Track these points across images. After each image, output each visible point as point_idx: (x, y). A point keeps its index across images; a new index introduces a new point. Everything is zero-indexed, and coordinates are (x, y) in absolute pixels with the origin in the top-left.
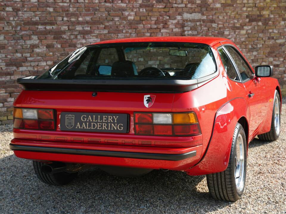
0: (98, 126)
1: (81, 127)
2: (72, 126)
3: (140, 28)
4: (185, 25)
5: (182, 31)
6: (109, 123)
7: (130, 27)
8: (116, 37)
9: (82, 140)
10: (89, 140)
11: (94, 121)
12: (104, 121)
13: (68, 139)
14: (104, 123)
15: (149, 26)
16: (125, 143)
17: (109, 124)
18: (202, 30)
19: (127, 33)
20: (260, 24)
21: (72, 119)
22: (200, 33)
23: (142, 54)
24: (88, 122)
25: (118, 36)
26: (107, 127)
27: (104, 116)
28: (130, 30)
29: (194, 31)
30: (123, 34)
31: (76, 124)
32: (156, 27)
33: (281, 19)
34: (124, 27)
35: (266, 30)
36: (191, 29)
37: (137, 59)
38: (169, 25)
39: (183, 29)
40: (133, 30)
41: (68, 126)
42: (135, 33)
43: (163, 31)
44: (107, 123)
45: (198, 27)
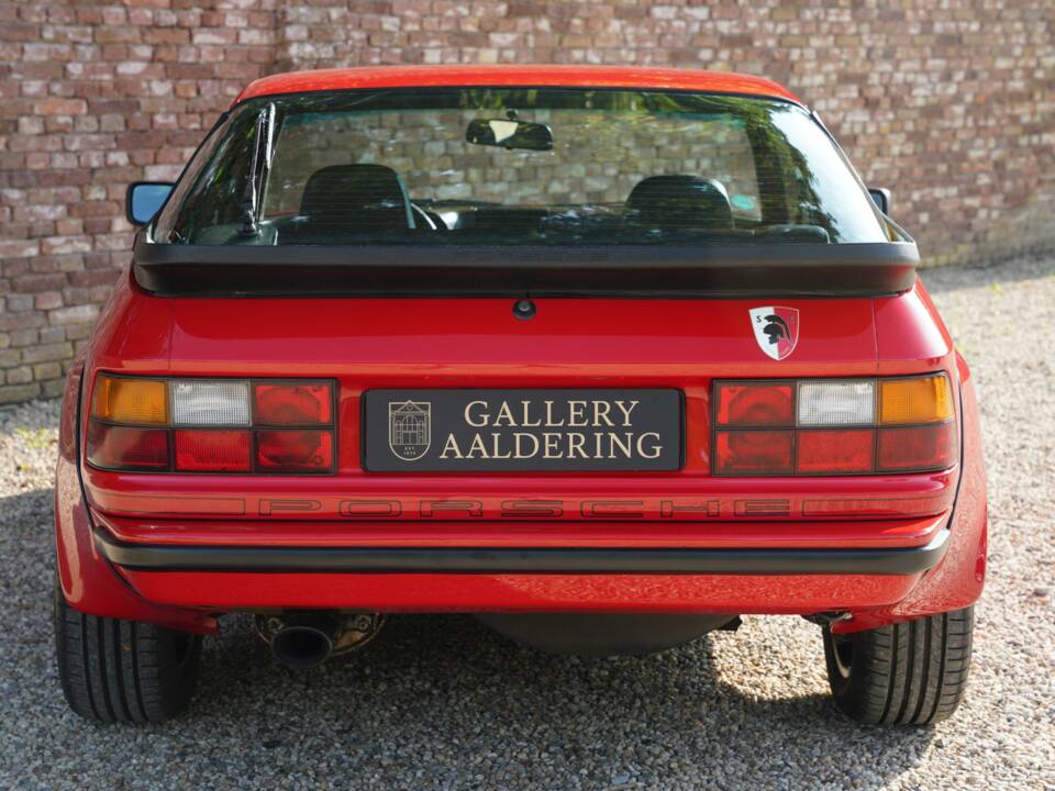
0: (547, 445)
1: (464, 453)
2: (420, 449)
3: (110, 21)
4: (289, 18)
5: (274, 42)
6: (598, 429)
7: (73, 18)
8: (16, 56)
9: (476, 507)
10: (508, 506)
11: (526, 424)
12: (572, 424)
13: (403, 509)
14: (573, 429)
15: (149, 14)
16: (672, 513)
17: (598, 435)
18: (350, 42)
19: (60, 43)
20: (544, 24)
21: (421, 418)
22: (345, 53)
23: (120, 136)
24: (496, 430)
25: (23, 51)
26: (590, 447)
27: (572, 403)
28: (74, 29)
29: (321, 44)
30: (45, 46)
31: (439, 442)
32: (172, 19)
33: (610, 9)
34: (47, 13)
35: (563, 49)
36: (310, 36)
37: (102, 153)
38: (225, 16)
39: (276, 35)
40: (83, 29)
41: (400, 449)
42: (94, 41)
43: (202, 37)
44: (589, 432)
45: (335, 26)
